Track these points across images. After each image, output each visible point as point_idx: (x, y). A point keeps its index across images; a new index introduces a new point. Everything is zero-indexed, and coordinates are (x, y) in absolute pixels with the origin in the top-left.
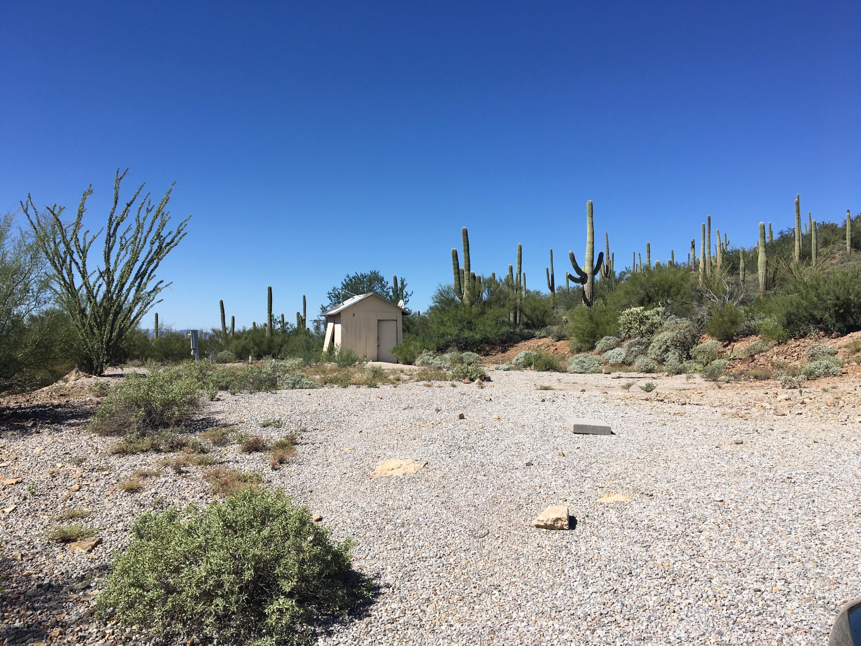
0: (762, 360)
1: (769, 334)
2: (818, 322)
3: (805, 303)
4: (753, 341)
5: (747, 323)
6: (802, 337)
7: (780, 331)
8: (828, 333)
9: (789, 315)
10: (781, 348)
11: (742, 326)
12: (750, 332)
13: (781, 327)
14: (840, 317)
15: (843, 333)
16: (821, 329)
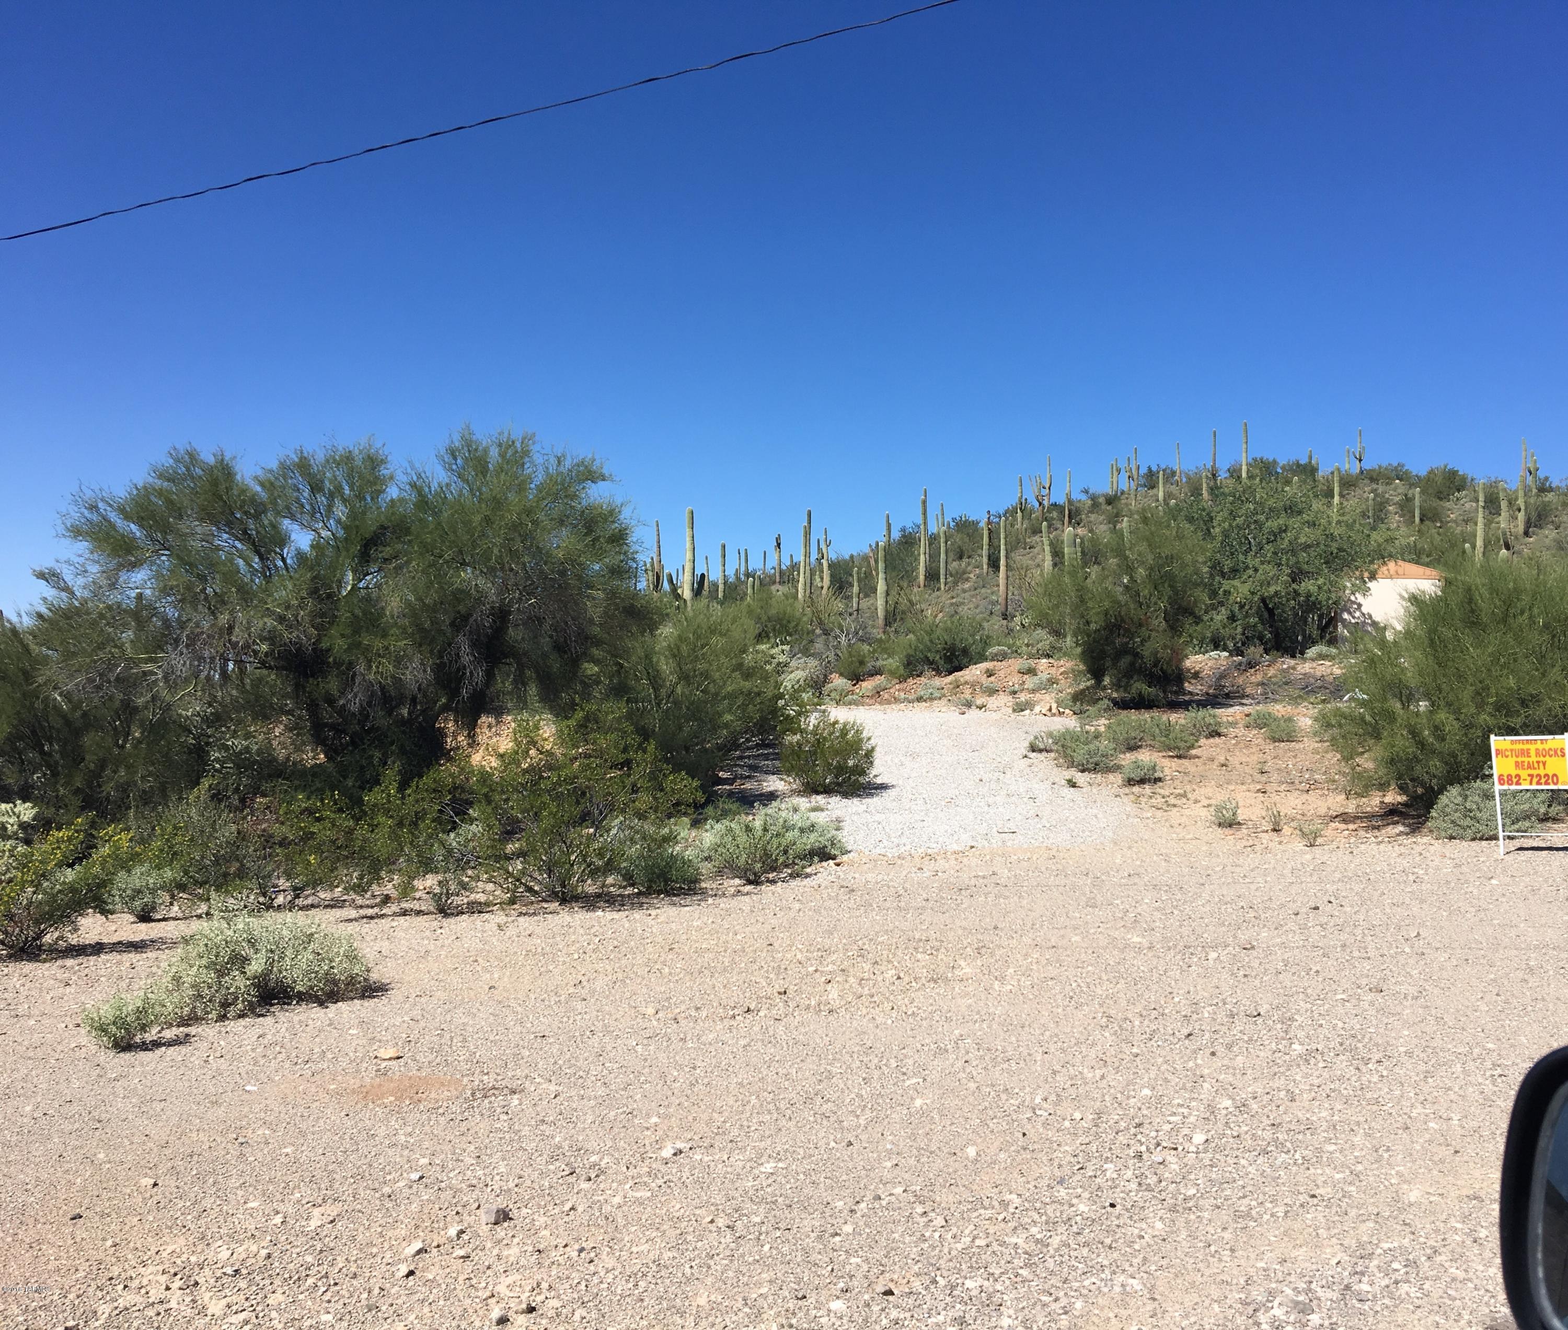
0: (886, 696)
1: (892, 673)
2: (930, 663)
3: (921, 647)
4: (879, 680)
5: (873, 663)
6: (918, 676)
7: (902, 671)
8: (938, 673)
9: (908, 656)
10: (901, 686)
11: (869, 666)
12: (878, 672)
13: (902, 668)
14: (948, 659)
15: (950, 673)
16: (934, 670)
